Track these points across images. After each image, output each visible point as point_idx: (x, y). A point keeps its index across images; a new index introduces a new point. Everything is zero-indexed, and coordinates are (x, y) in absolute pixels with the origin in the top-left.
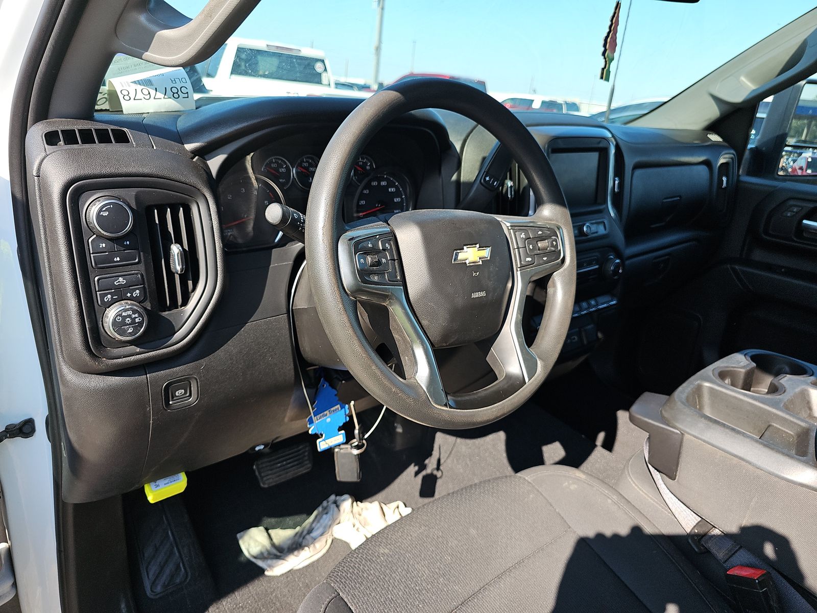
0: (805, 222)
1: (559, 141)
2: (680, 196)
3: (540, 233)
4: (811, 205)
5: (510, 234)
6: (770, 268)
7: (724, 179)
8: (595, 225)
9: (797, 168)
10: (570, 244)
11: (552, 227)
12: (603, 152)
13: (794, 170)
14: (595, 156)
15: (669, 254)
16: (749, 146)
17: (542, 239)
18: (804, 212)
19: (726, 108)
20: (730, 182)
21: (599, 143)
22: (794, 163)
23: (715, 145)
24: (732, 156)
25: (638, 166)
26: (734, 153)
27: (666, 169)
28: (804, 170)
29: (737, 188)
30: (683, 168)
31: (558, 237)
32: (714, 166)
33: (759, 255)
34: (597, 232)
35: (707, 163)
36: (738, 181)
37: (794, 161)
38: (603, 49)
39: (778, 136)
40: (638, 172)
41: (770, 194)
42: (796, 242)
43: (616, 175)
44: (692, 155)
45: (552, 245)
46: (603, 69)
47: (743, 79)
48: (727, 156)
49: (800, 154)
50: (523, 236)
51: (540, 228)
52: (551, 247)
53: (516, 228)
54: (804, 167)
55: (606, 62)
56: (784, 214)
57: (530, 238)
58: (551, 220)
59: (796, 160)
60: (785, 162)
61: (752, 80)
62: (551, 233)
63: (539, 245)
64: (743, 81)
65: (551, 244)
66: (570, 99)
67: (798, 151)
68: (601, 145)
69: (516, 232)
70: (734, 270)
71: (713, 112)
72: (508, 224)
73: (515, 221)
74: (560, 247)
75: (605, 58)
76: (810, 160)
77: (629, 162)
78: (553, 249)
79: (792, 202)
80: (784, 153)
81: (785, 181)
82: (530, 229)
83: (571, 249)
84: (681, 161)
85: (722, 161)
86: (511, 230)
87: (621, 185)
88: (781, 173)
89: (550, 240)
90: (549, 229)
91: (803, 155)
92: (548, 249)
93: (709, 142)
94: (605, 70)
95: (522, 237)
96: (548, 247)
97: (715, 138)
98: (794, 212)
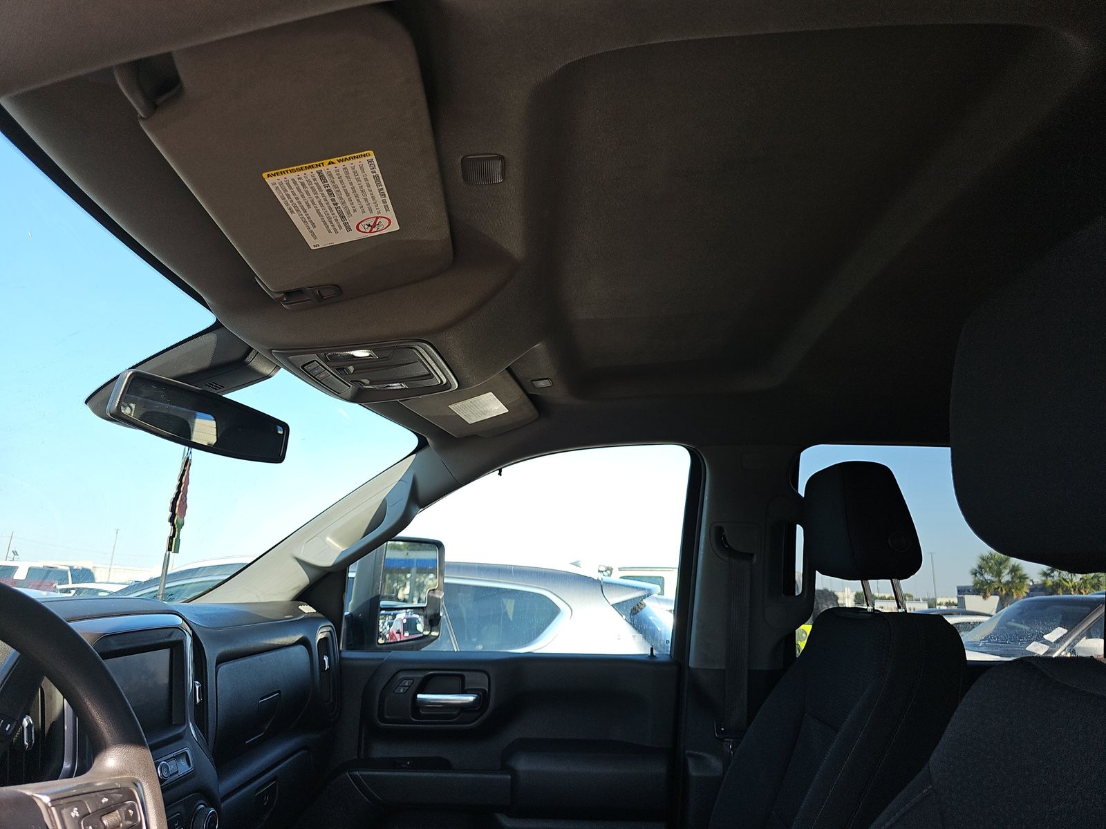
0: (419, 696)
1: (111, 640)
2: (279, 692)
3: (105, 800)
4: (421, 675)
5: (51, 815)
6: (394, 764)
7: (326, 659)
8: (174, 761)
9: (395, 632)
10: (156, 806)
11: (125, 785)
12: (176, 648)
13: (392, 636)
14: (165, 654)
15: (274, 778)
16: (346, 613)
17: (108, 810)
18: (416, 684)
19: (315, 573)
20: (332, 660)
21: (170, 635)
22: (390, 627)
23: (309, 619)
24: (329, 629)
25: (222, 660)
26: (332, 625)
27: (257, 657)
28: (402, 633)
29: (341, 667)
30: (278, 652)
31: (136, 801)
32: (312, 644)
33: (380, 751)
34: (177, 772)
35: (304, 642)
36: (341, 658)
37: (390, 624)
38: (169, 514)
39: (371, 599)
40: (224, 667)
41: (377, 669)
42: (416, 723)
43: (195, 679)
44: (286, 634)
45: (128, 817)
46: (171, 538)
47: (328, 539)
48: (324, 630)
49: (394, 616)
50: (75, 813)
51: (104, 791)
52: (126, 820)
53: (62, 802)
54: (401, 630)
55: (174, 529)
56: (397, 691)
57: (89, 814)
58: (121, 773)
59: (392, 623)
60: (383, 626)
61: (339, 540)
62: (124, 796)
63: (105, 822)
64: (329, 542)
65: (126, 815)
66: (79, 564)
67: (392, 613)
68: (173, 638)
69: (63, 808)
70: (355, 778)
71: (301, 579)
72: (47, 799)
73: (58, 789)
74: (141, 817)
75: (173, 525)
76: (405, 621)
77: (211, 655)
78: (129, 823)
79: (401, 676)
80: (381, 617)
81: (389, 650)
82: (87, 798)
83: (158, 815)
84: (274, 644)
85: (320, 636)
86: (53, 809)
87: (204, 690)
88: (381, 641)
89: (123, 809)
90: (120, 790)
91: (398, 616)
92: (121, 825)
93: (301, 615)
94: (174, 539)
95: (73, 815)
96: (121, 822)
97: (307, 609)
98: (406, 686)
